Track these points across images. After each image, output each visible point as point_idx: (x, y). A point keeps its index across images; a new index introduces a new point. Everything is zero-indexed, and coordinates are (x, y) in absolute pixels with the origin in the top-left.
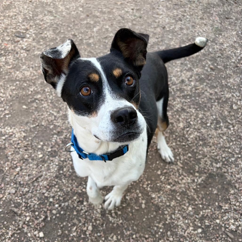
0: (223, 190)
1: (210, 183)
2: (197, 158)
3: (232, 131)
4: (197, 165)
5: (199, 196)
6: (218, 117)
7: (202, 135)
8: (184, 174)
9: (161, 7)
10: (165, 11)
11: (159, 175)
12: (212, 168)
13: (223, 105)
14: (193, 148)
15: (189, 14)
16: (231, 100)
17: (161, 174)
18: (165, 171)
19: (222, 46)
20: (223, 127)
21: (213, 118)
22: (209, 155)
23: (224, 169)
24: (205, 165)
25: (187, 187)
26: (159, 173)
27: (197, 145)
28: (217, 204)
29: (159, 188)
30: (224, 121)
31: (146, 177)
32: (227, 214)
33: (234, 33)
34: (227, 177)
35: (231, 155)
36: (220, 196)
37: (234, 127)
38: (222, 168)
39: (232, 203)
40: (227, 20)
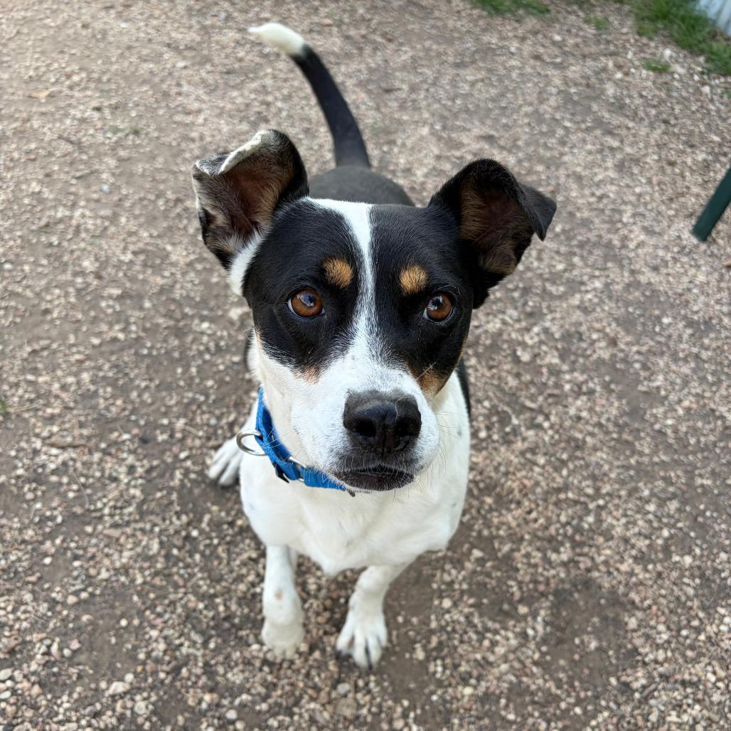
0: (607, 626)
1: (569, 622)
2: (500, 555)
3: (550, 432)
4: (509, 578)
5: (560, 680)
6: (496, 401)
7: (481, 473)
8: (490, 624)
9: (185, 88)
10: (205, 98)
11: (423, 665)
12: (553, 572)
13: (494, 360)
14: (476, 527)
15: (278, 95)
16: (505, 337)
17: (428, 658)
18: (434, 641)
19: (414, 178)
20: (523, 429)
21: (484, 407)
22: (529, 533)
23: (581, 559)
24: (532, 570)
25: (517, 665)
26: (420, 654)
27: (483, 512)
28: (613, 681)
29: (441, 708)
30: (517, 407)
31: (390, 690)
32: (652, 702)
33: (425, 131)
34: (599, 580)
35: (578, 507)
36: (611, 653)
37: (547, 417)
38: (577, 558)
39: (647, 659)
40: (387, 96)
